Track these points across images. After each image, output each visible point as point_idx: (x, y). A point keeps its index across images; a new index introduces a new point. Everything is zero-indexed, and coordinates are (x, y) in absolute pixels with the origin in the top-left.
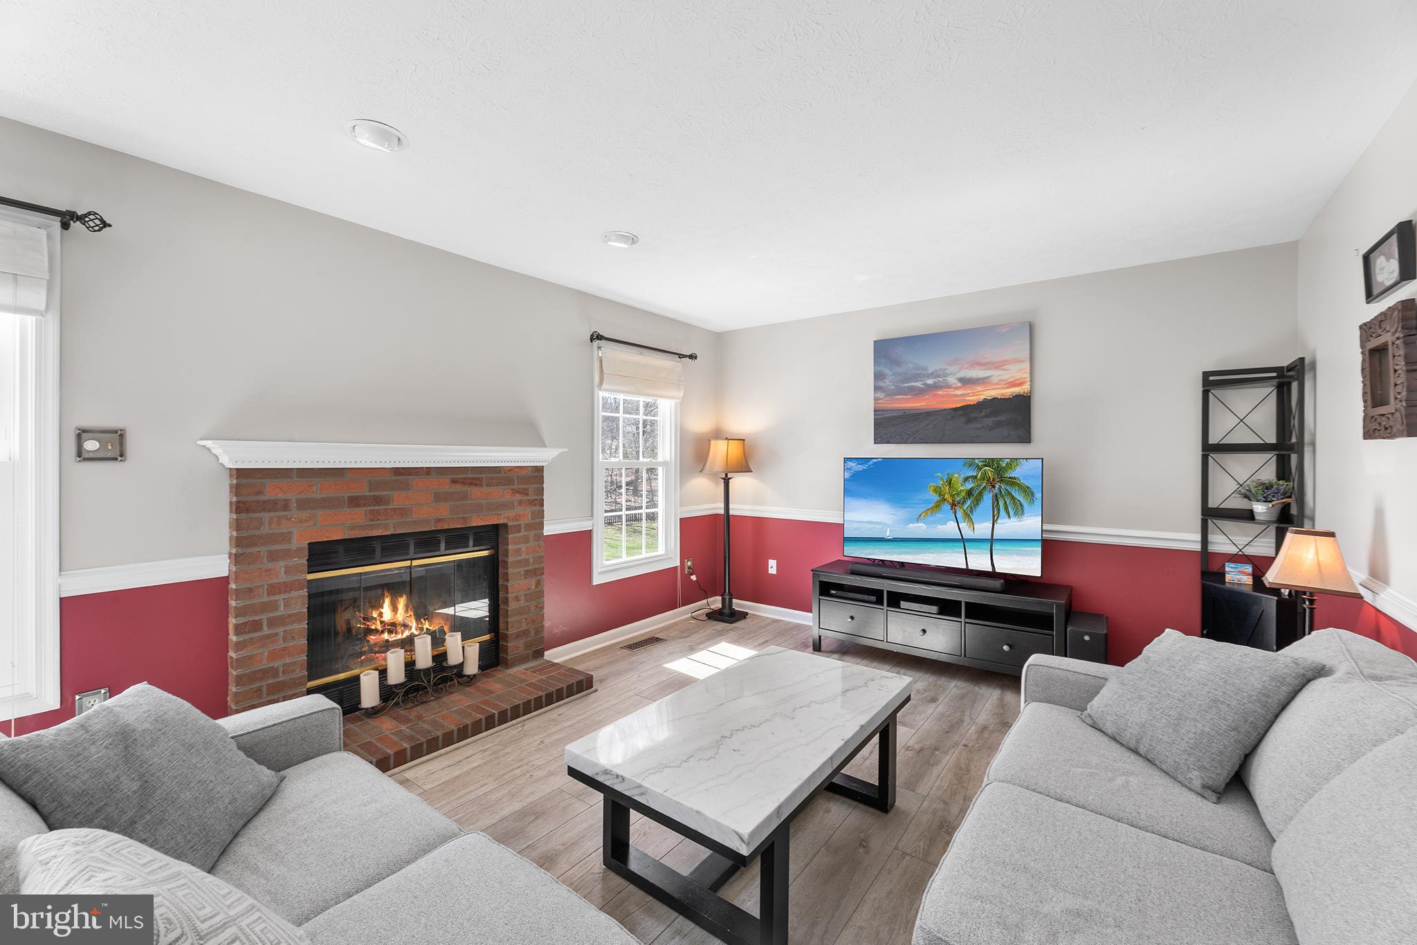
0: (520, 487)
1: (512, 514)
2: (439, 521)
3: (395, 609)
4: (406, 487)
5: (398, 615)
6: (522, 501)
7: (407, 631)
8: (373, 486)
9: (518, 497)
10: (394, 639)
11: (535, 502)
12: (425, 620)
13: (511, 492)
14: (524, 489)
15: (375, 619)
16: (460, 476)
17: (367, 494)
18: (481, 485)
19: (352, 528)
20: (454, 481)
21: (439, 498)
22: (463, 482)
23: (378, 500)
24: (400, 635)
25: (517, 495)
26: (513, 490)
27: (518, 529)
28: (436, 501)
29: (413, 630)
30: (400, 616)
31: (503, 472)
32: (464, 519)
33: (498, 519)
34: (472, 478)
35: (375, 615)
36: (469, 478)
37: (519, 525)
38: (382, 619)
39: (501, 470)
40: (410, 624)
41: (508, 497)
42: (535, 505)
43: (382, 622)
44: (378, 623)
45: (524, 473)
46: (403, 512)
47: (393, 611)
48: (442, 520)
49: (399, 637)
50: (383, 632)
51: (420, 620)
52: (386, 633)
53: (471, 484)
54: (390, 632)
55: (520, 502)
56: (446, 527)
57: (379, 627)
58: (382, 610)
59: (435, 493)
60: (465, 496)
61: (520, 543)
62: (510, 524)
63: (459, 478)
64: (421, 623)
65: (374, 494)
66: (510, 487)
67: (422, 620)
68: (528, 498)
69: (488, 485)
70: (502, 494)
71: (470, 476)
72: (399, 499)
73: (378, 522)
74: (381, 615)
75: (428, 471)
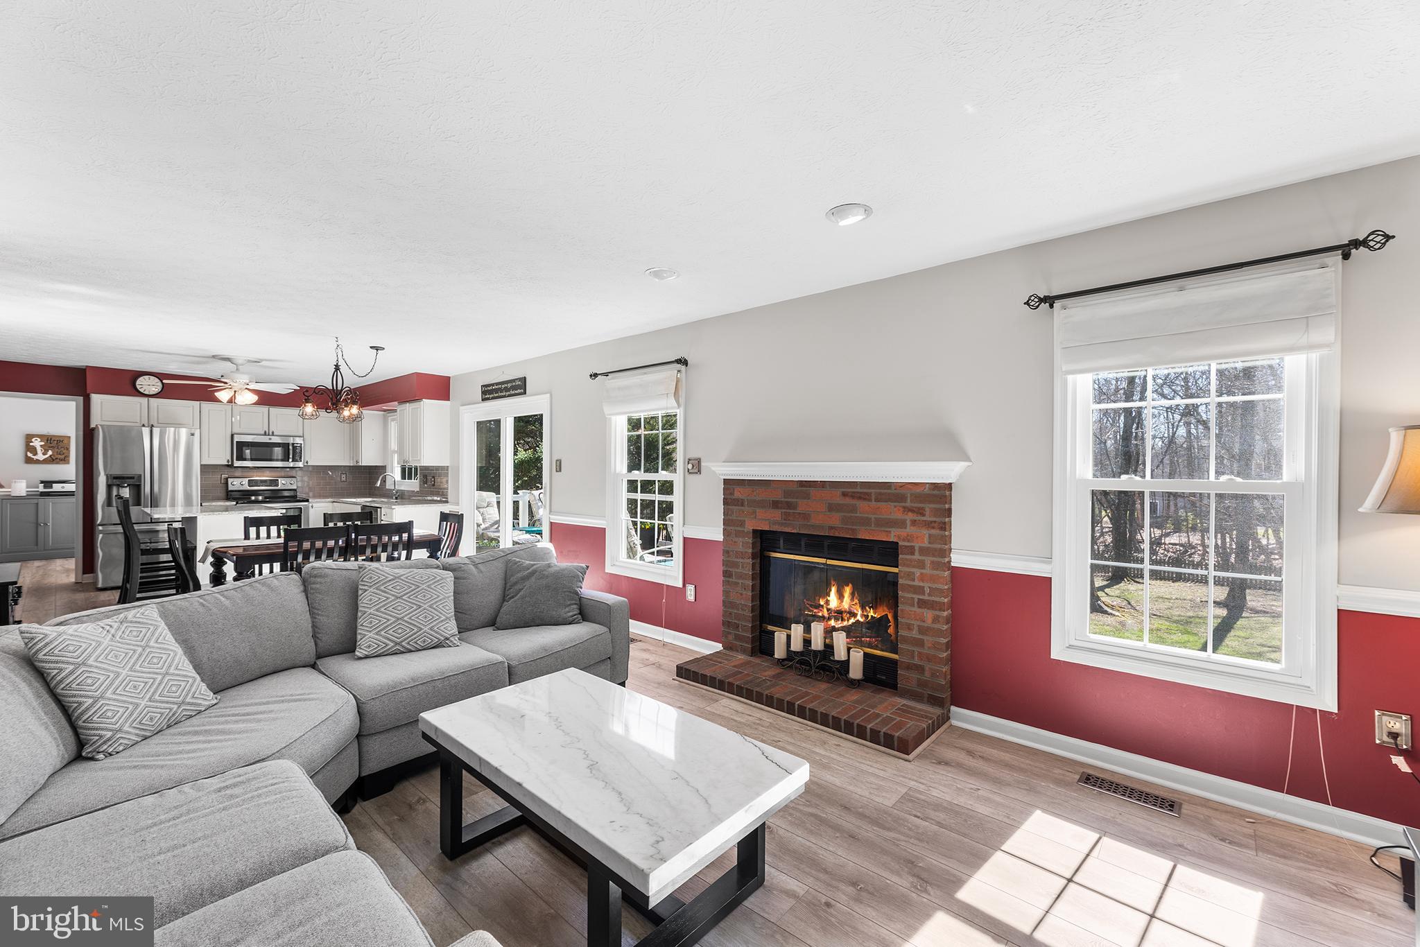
0: (913, 505)
1: (903, 532)
2: (831, 528)
3: (841, 596)
4: (807, 496)
5: (844, 603)
6: (915, 521)
7: (853, 619)
8: (787, 493)
9: (910, 516)
10: (840, 626)
11: (933, 525)
12: (870, 608)
13: (902, 510)
14: (919, 509)
15: (822, 606)
16: (849, 490)
17: (783, 500)
18: (870, 500)
19: (775, 523)
20: (844, 494)
21: (831, 508)
22: (853, 496)
23: (789, 505)
24: (846, 622)
25: (910, 513)
26: (904, 507)
27: (911, 550)
28: (829, 511)
29: (859, 618)
30: (846, 604)
31: (893, 488)
32: (853, 530)
33: (887, 536)
34: (861, 493)
35: (822, 602)
36: (858, 492)
37: (913, 547)
38: (828, 607)
39: (891, 486)
40: (856, 611)
41: (898, 515)
42: (933, 528)
43: (828, 610)
44: (825, 610)
45: (919, 490)
46: (806, 516)
47: (839, 599)
48: (834, 528)
49: (845, 623)
50: (829, 619)
51: (865, 608)
52: (833, 620)
53: (860, 498)
54: (836, 619)
55: (914, 523)
56: (837, 535)
57: (826, 614)
58: (829, 599)
59: (829, 503)
60: (853, 509)
61: (914, 567)
62: (900, 543)
63: (849, 492)
64: (866, 611)
65: (786, 500)
66: (901, 504)
67: (867, 608)
68: (924, 518)
69: (877, 500)
70: (892, 511)
71: (859, 490)
72: (803, 506)
73: (789, 522)
74: (827, 602)
75: (823, 484)
